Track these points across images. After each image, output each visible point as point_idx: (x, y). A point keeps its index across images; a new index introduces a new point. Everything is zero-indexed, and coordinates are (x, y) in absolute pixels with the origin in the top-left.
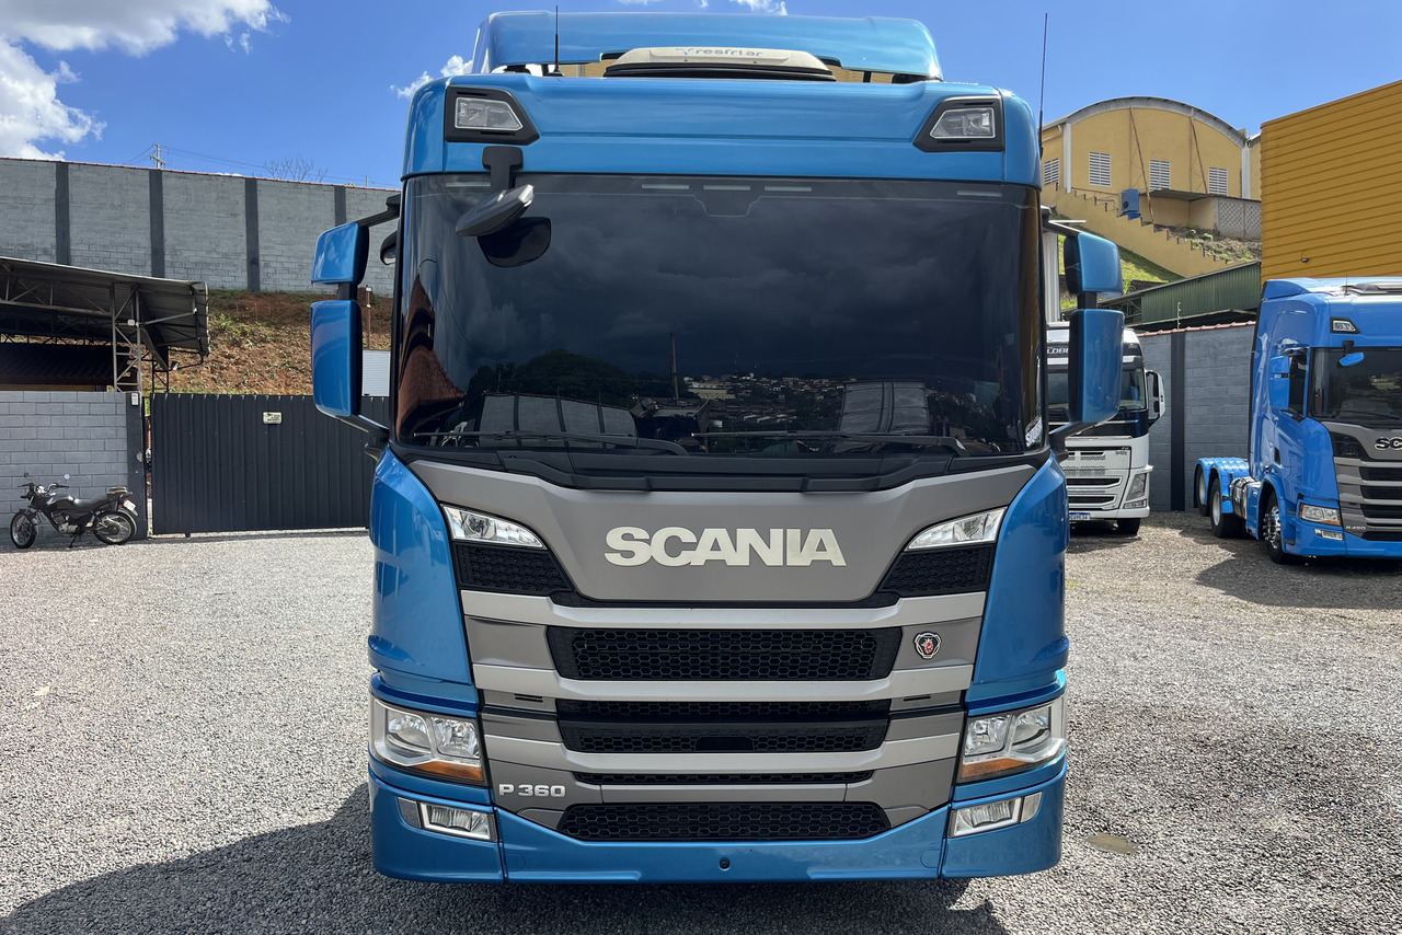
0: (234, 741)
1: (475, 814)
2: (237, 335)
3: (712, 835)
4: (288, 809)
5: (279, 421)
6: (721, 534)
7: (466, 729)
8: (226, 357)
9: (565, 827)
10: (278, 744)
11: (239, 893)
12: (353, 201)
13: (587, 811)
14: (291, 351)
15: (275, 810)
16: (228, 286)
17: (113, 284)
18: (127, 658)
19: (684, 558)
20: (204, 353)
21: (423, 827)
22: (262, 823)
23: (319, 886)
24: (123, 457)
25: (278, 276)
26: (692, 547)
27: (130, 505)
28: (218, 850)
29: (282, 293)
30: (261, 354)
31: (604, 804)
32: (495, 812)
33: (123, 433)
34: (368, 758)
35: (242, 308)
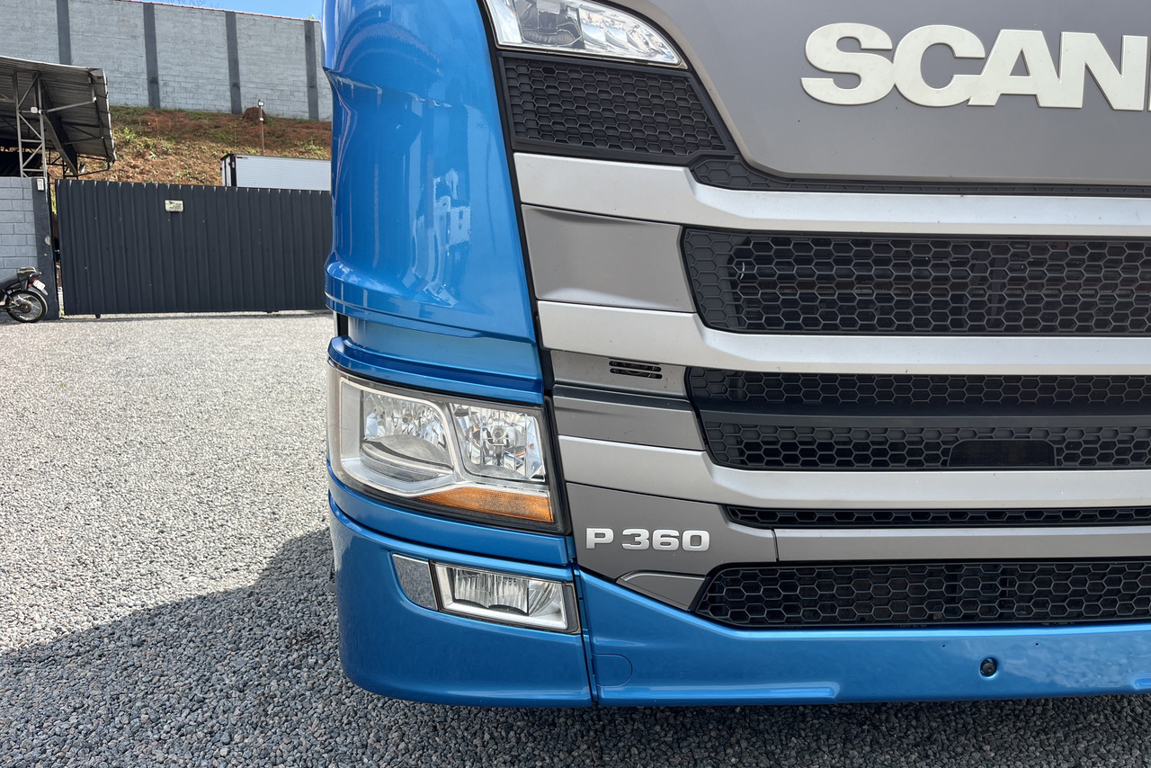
0: (130, 491)
1: (533, 582)
2: (141, 147)
3: (966, 617)
4: (197, 570)
5: (181, 209)
6: (1032, 42)
7: (524, 426)
8: (131, 167)
9: (704, 606)
10: (184, 494)
11: (122, 698)
12: (243, 26)
13: (745, 577)
14: (191, 163)
15: (179, 572)
16: (131, 104)
17: (16, 72)
18: (20, 410)
19: (959, 89)
20: (110, 159)
21: (441, 607)
22: (162, 589)
23: (245, 685)
24: (32, 240)
25: (176, 95)
26: (974, 65)
27: (39, 285)
28: (97, 629)
29: (181, 111)
30: (164, 165)
31: (779, 563)
32: (575, 579)
33: (31, 217)
34: (327, 483)
35: (145, 123)
